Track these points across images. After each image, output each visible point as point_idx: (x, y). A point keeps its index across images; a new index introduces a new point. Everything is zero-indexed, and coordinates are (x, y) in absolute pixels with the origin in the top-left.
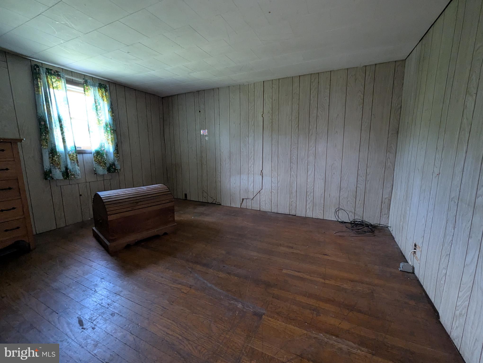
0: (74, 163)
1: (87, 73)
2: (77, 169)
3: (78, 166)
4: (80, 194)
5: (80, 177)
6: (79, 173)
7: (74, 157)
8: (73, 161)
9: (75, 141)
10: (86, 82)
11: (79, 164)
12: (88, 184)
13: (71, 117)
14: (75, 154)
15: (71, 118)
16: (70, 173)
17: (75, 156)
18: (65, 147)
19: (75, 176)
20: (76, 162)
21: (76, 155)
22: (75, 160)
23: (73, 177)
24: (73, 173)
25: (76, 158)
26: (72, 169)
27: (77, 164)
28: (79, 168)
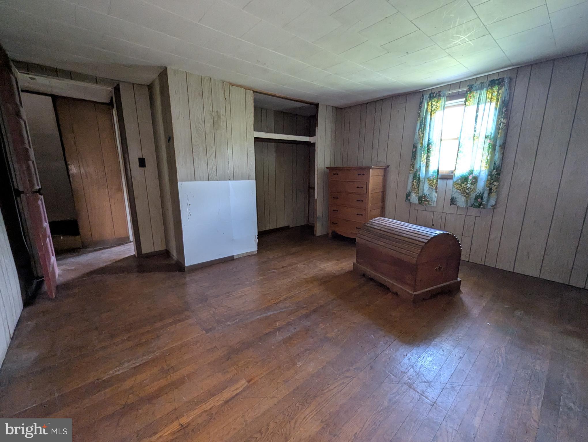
0: (432, 188)
1: (475, 75)
2: (434, 196)
3: (436, 192)
4: (433, 223)
5: (435, 205)
6: (434, 201)
7: (433, 182)
8: (431, 187)
9: (440, 165)
10: (471, 89)
11: (437, 191)
12: (444, 215)
13: (442, 138)
14: (436, 179)
15: (441, 140)
16: (424, 198)
17: (435, 181)
18: (427, 171)
19: (430, 203)
20: (435, 188)
21: (437, 181)
22: (434, 186)
23: (426, 203)
24: (428, 199)
25: (436, 184)
26: (427, 195)
27: (435, 190)
28: (436, 195)
